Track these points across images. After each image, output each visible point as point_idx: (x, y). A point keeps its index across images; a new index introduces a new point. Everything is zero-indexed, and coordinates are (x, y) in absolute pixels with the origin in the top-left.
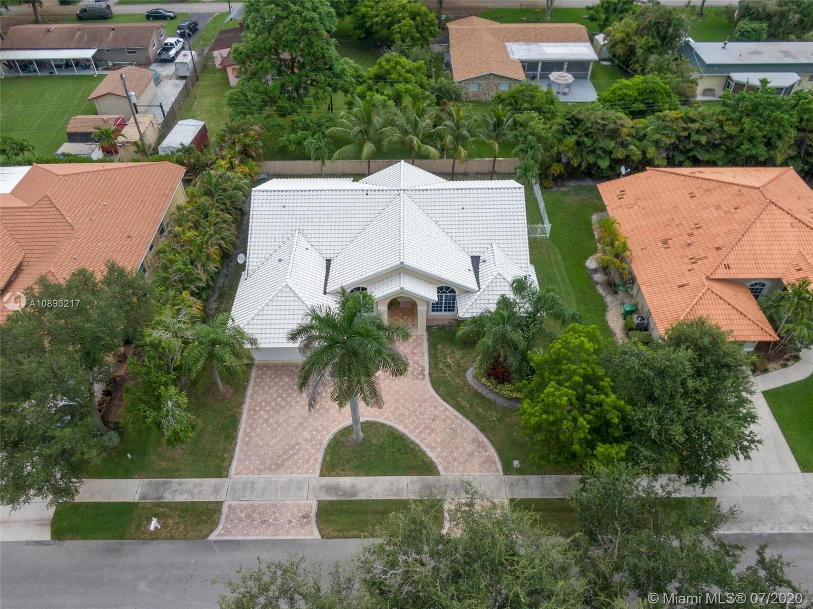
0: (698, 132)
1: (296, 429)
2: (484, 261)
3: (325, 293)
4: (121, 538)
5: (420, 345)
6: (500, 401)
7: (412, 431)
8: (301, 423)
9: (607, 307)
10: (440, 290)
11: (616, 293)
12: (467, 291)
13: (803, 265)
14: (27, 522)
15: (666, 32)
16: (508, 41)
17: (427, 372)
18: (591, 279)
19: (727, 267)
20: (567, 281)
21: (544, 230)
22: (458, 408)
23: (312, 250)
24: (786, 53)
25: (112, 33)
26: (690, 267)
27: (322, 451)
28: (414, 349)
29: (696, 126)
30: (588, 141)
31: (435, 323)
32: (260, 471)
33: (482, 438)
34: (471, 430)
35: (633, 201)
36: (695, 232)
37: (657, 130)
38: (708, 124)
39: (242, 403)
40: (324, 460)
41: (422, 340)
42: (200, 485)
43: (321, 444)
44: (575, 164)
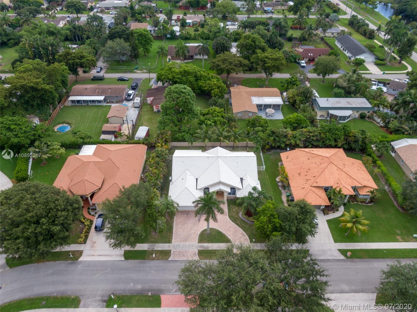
0: (313, 136)
1: (190, 230)
2: (244, 179)
3: (196, 189)
4: (144, 259)
6: (249, 222)
7: (224, 231)
8: (191, 228)
9: (282, 194)
10: (231, 188)
12: (239, 189)
13: (339, 183)
14: (117, 255)
15: (307, 95)
16: (252, 96)
17: (227, 214)
18: (278, 184)
19: (317, 183)
20: (270, 185)
21: (263, 168)
22: (237, 224)
23: (192, 176)
24: (348, 103)
25: (110, 90)
26: (306, 182)
27: (198, 236)
28: (223, 207)
29: (312, 134)
30: (277, 139)
31: (229, 198)
32: (181, 242)
33: (244, 233)
34: (241, 230)
35: (291, 160)
36: (308, 171)
37: (300, 135)
38: (316, 134)
39: (173, 222)
40: (199, 239)
41: (226, 204)
42: (164, 245)
43: (197, 234)
44: (273, 145)
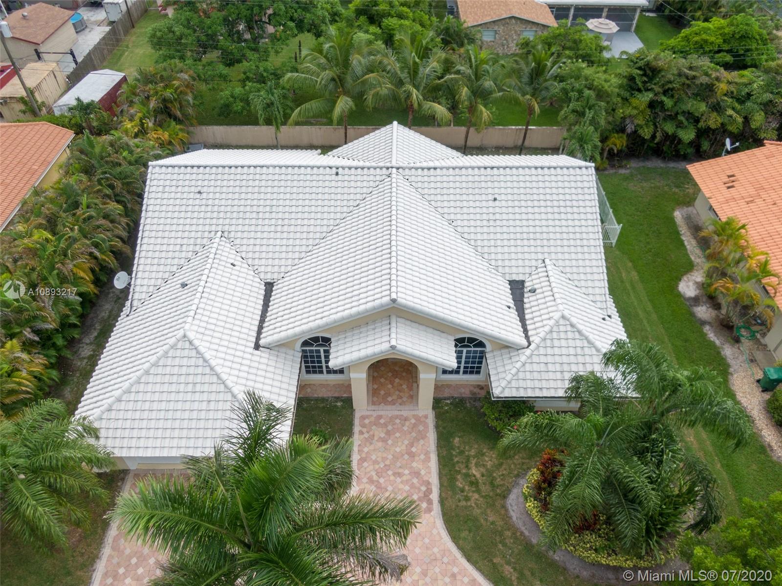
2: (533, 291)
3: (257, 347)
5: (422, 436)
6: (575, 569)
9: (729, 366)
10: (460, 342)
11: (737, 340)
12: (506, 347)
17: (435, 496)
18: (693, 315)
20: (654, 316)
23: (243, 269)
28: (412, 445)
30: (668, 102)
31: (447, 393)
35: (752, 192)
37: (767, 88)
39: (94, 558)
41: (426, 426)
44: (646, 133)
